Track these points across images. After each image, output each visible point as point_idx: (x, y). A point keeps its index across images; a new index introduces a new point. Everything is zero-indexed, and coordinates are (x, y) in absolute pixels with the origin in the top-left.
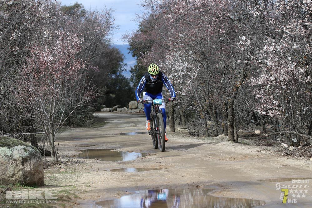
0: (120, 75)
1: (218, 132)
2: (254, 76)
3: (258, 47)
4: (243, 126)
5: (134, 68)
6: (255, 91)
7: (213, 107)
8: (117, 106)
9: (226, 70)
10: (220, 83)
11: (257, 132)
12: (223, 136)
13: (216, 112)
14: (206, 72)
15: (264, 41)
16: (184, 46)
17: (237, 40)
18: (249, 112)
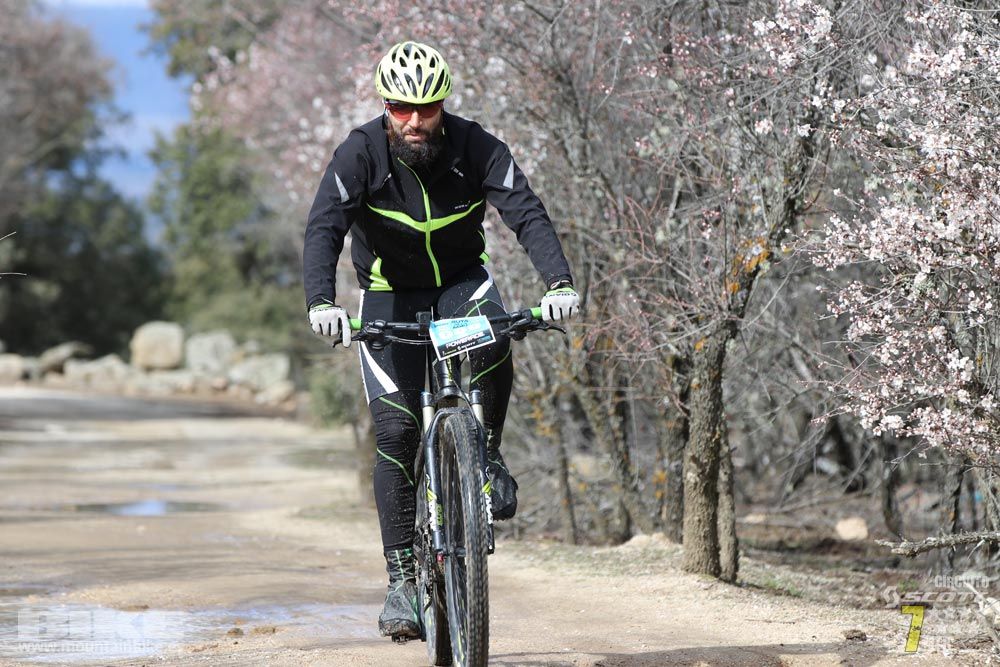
0: (91, 181)
1: (629, 522)
2: (847, 214)
3: (876, 53)
4: (769, 488)
5: (171, 139)
6: (848, 296)
7: (605, 375)
8: (63, 351)
9: (690, 174)
10: (649, 242)
11: (851, 529)
12: (658, 541)
13: (622, 409)
14: (577, 180)
15: (909, 20)
16: (462, 26)
17: (758, 8)
18: (808, 417)
